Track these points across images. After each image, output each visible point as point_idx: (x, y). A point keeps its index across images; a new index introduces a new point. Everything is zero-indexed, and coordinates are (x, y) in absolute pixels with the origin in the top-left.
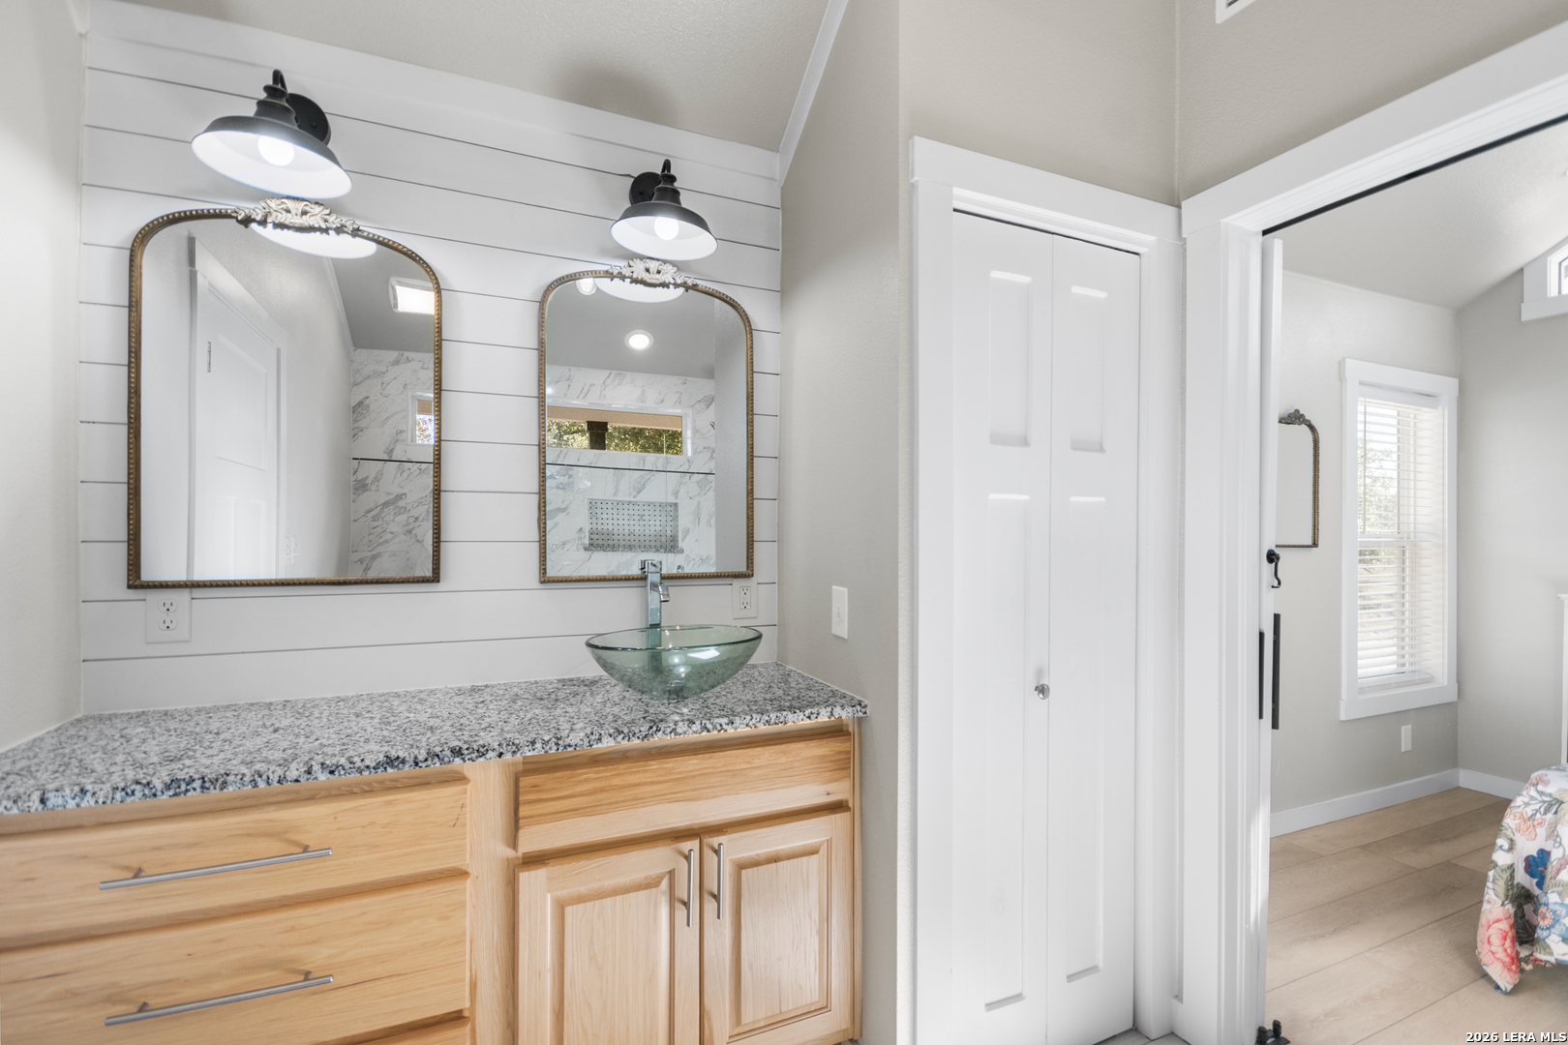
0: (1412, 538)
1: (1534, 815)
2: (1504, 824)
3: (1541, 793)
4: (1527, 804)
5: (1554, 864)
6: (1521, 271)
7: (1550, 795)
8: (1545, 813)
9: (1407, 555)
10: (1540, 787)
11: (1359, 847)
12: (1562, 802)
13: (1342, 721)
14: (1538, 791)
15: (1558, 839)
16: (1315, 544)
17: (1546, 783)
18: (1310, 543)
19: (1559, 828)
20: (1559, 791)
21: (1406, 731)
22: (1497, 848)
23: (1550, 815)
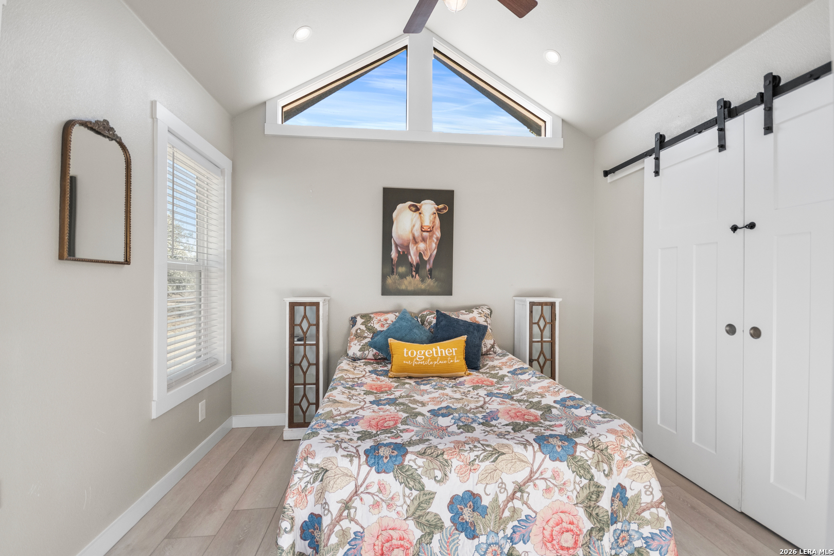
0: (206, 265)
1: (306, 486)
2: (287, 506)
3: (311, 466)
4: (301, 479)
5: (325, 531)
6: (265, 103)
7: (317, 466)
8: (314, 482)
9: (203, 276)
10: (310, 461)
11: (166, 538)
12: (327, 471)
13: (154, 419)
14: (308, 465)
15: (327, 507)
16: (127, 262)
17: (313, 455)
18: (122, 259)
19: (327, 495)
20: (323, 461)
21: (202, 405)
22: (282, 532)
23: (317, 483)
